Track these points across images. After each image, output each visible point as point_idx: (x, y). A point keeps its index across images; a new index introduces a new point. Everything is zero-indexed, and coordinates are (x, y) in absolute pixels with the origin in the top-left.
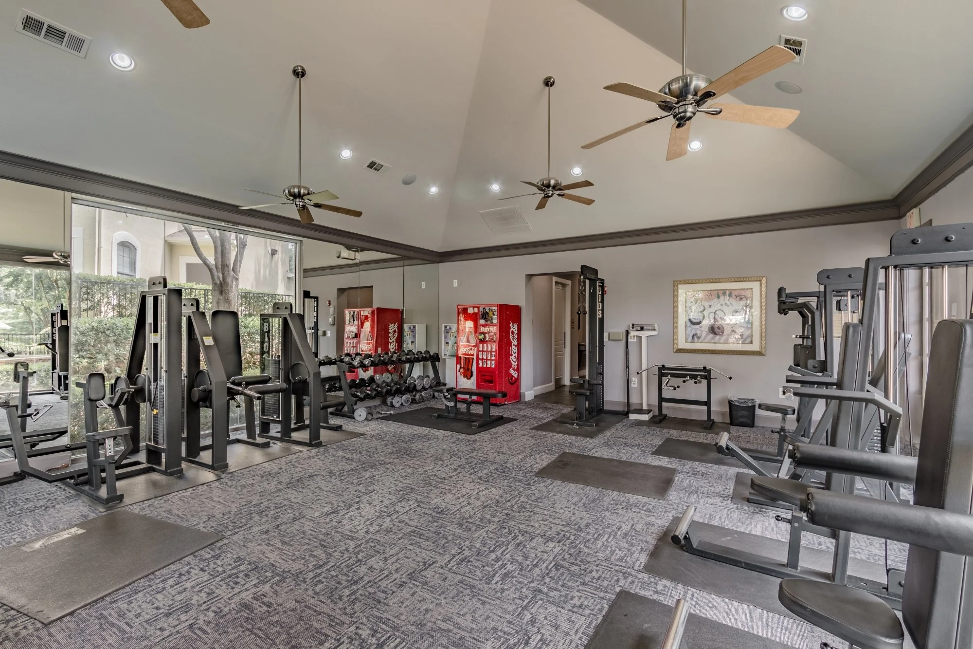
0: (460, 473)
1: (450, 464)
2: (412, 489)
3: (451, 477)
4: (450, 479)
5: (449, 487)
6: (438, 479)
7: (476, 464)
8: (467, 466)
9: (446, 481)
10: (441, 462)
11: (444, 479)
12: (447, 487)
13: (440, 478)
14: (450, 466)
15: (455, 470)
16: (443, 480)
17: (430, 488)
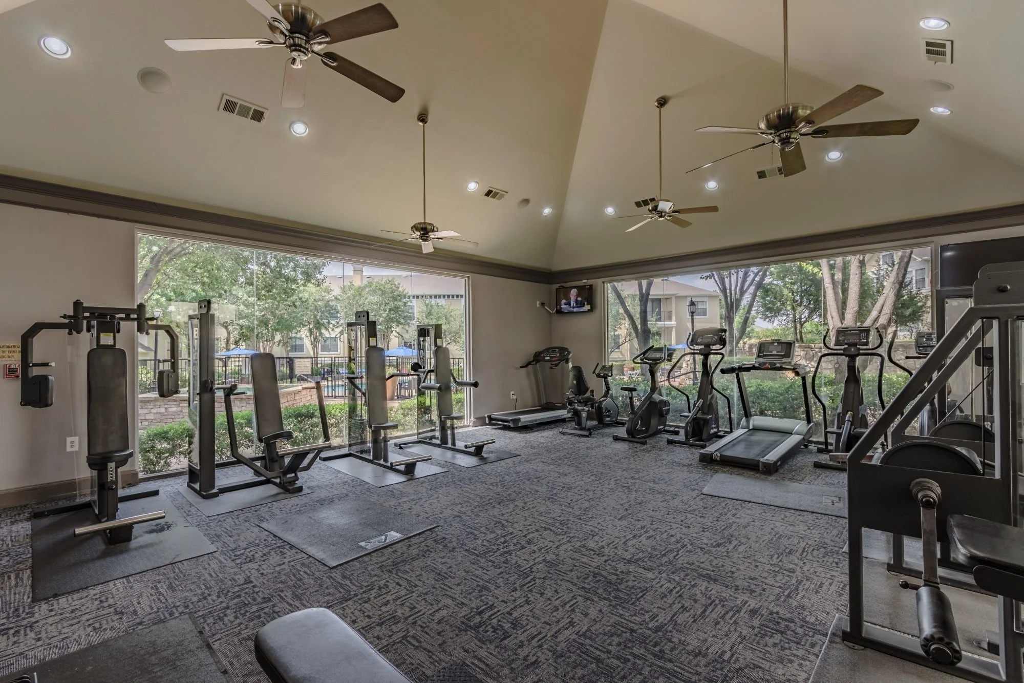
0: (525, 536)
1: (534, 552)
2: (580, 519)
3: (537, 530)
4: (539, 529)
5: (542, 518)
6: (553, 528)
7: (499, 550)
8: (512, 548)
9: (543, 525)
10: (548, 558)
11: (545, 529)
12: (543, 518)
13: (549, 529)
14: (535, 548)
15: (529, 542)
16: (547, 526)
17: (561, 518)
